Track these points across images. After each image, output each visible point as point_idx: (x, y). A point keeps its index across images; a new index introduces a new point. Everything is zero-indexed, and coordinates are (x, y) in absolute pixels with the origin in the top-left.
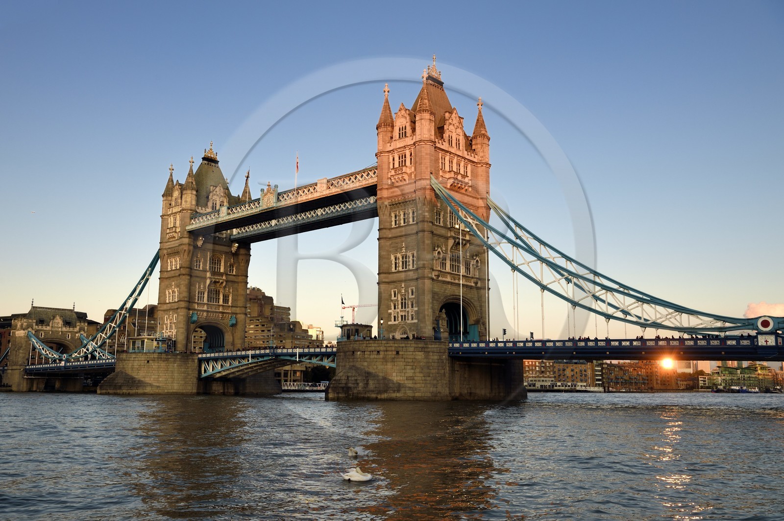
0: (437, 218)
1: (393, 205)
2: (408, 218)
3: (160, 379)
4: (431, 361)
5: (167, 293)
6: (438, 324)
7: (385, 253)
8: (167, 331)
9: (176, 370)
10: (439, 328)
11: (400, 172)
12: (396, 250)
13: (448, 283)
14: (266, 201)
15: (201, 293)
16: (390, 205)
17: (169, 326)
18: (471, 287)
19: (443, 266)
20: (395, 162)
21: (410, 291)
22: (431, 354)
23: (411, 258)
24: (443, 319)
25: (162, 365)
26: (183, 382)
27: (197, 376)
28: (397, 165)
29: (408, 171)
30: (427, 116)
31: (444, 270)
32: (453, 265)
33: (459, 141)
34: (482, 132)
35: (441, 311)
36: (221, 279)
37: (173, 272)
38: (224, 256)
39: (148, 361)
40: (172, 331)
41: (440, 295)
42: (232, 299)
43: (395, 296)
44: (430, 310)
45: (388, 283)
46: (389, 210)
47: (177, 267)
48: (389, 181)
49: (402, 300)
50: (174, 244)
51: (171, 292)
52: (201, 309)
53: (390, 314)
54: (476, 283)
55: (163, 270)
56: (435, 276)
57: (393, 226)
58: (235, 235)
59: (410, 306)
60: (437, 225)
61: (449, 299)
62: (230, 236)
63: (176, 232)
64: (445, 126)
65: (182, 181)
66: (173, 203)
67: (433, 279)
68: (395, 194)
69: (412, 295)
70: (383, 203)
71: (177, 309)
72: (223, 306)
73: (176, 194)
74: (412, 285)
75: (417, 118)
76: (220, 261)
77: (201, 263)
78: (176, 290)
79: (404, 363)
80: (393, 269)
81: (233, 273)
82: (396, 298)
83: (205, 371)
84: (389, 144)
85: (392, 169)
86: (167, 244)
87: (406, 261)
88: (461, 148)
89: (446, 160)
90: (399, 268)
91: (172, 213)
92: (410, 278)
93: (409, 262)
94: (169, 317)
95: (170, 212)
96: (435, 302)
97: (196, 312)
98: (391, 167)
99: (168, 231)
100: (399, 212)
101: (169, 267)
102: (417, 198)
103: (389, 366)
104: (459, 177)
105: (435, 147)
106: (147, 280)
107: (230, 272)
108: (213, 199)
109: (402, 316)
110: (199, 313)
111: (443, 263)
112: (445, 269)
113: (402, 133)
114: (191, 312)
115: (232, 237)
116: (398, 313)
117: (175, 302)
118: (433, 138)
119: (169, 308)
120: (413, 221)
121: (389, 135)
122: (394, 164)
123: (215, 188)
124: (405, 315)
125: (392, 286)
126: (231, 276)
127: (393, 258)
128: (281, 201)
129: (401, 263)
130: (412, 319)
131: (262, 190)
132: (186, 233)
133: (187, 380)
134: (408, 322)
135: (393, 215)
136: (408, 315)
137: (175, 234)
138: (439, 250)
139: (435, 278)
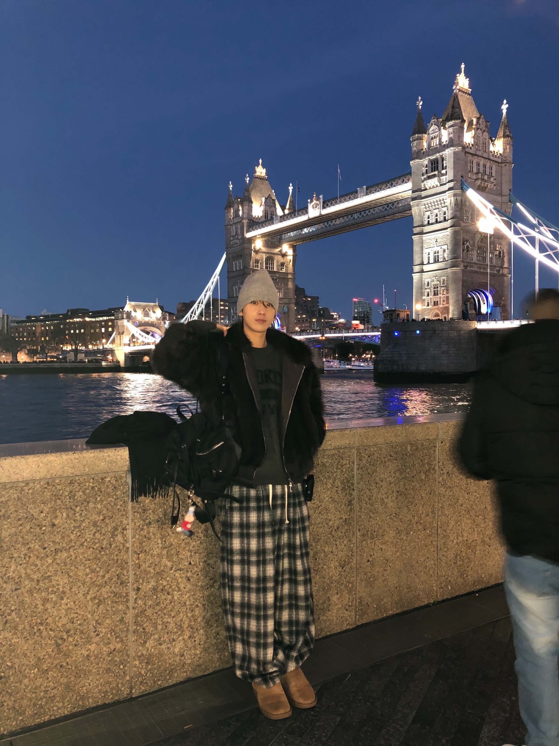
0: (466, 216)
2: (440, 217)
5: (234, 288)
6: (467, 307)
7: (419, 249)
10: (467, 311)
12: (429, 245)
13: (476, 272)
18: (494, 275)
19: (470, 258)
20: (428, 168)
21: (442, 280)
22: (462, 332)
23: (443, 252)
24: (471, 303)
28: (429, 171)
30: (457, 123)
31: (471, 261)
32: (479, 256)
33: (485, 145)
34: (507, 134)
37: (237, 271)
38: (276, 257)
41: (468, 283)
42: (284, 292)
43: (428, 285)
44: (461, 296)
45: (422, 274)
46: (422, 212)
47: (240, 267)
48: (423, 185)
49: (435, 288)
50: (237, 248)
53: (424, 300)
54: (499, 271)
55: (230, 270)
56: (464, 266)
57: (427, 225)
59: (442, 293)
60: (466, 223)
61: (476, 286)
63: (238, 239)
66: (234, 215)
67: (462, 269)
69: (444, 283)
70: (417, 205)
73: (236, 207)
74: (443, 275)
76: (273, 262)
77: (259, 264)
79: (440, 340)
80: (426, 262)
81: (283, 271)
82: (429, 287)
84: (422, 152)
85: (425, 175)
86: (232, 249)
87: (438, 255)
88: (487, 150)
89: (473, 163)
90: (432, 261)
91: (234, 224)
93: (441, 256)
95: (232, 223)
96: (464, 288)
99: (232, 238)
100: (432, 213)
101: (234, 268)
102: (449, 199)
104: (486, 177)
105: (466, 153)
107: (281, 271)
108: (266, 209)
109: (435, 302)
111: (471, 255)
112: (473, 260)
113: (434, 141)
116: (431, 299)
120: (445, 220)
121: (423, 143)
122: (427, 170)
123: (266, 199)
124: (437, 302)
125: (425, 277)
126: (282, 274)
127: (426, 252)
128: (326, 208)
129: (433, 257)
130: (444, 304)
132: (246, 239)
134: (441, 306)
135: (426, 216)
136: (440, 300)
137: (237, 241)
138: (468, 243)
139: (464, 268)
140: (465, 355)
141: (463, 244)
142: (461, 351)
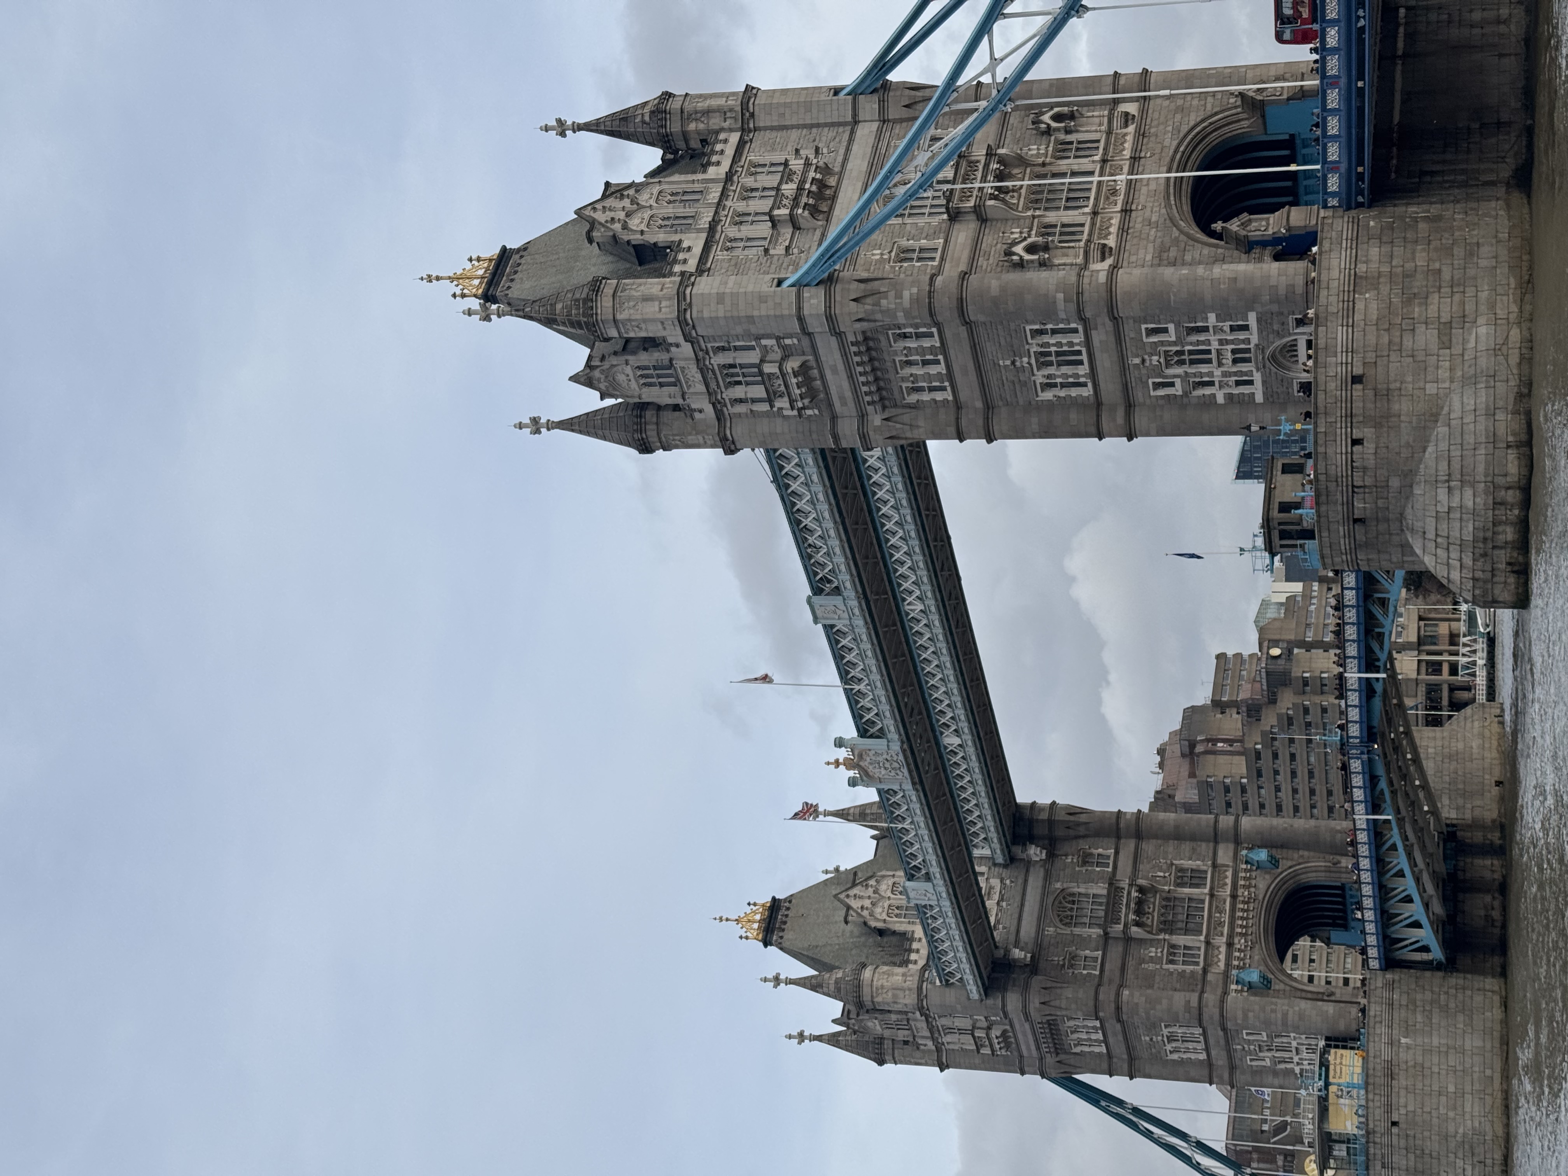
0: (920, 259)
1: (882, 399)
2: (922, 351)
3: (1451, 1089)
4: (1385, 269)
5: (1175, 1056)
6: (1263, 244)
7: (1035, 420)
8: (1296, 1059)
9: (1419, 1040)
10: (1275, 241)
11: (781, 382)
12: (1024, 384)
13: (1126, 211)
14: (883, 772)
15: (1174, 954)
16: (884, 408)
17: (1278, 1054)
18: (1141, 135)
19: (1073, 233)
20: (749, 396)
21: (1154, 339)
22: (1362, 268)
23: (1046, 339)
24: (1243, 225)
25: (1403, 1083)
26: (1460, 1017)
27: (1440, 974)
28: (758, 391)
29: (777, 355)
30: (605, 304)
31: (1086, 229)
32: (1068, 199)
33: (677, 194)
34: (647, 118)
35: (1218, 236)
36: (1129, 893)
37: (1111, 1040)
38: (1058, 885)
39: (1394, 1124)
40: (1294, 1044)
41: (1167, 239)
42: (1190, 859)
43: (1172, 384)
44: (1217, 270)
45: (1130, 407)
46: (900, 411)
47: (1094, 1028)
48: (809, 412)
49: (1181, 363)
50: (1025, 1034)
51: (1174, 1044)
52: (1222, 957)
53: (1230, 397)
54: (1127, 118)
55: (1105, 1066)
56: (1103, 259)
57: (948, 395)
58: (993, 851)
59: (1202, 337)
60: (942, 259)
61: (1180, 211)
62: (995, 865)
63: (989, 1028)
64: (633, 243)
65: (836, 1007)
66: (902, 1035)
67: (1114, 267)
68: (848, 394)
69: (1165, 331)
70: (877, 429)
71: (1224, 1029)
72: (1212, 889)
73: (875, 1026)
74: (1132, 335)
75: (613, 333)
76: (1073, 895)
77: (1082, 953)
78: (1165, 1032)
79: (1394, 357)
80: (1085, 394)
81: (1108, 857)
82: (1178, 381)
83: (1425, 949)
84: (697, 415)
85: (772, 406)
86: (1025, 1053)
87: (1058, 354)
88: (697, 187)
89: (738, 236)
90: (1081, 373)
91: (933, 1038)
92: (1112, 339)
93: (1060, 344)
94: (1250, 1053)
95: (930, 1043)
96: (1188, 258)
97: (1234, 972)
98: (765, 407)
100: (903, 379)
101: (1097, 1050)
102: (858, 325)
103: (1402, 406)
104: (789, 189)
105: (701, 270)
106: (1136, 1111)
107: (1107, 865)
108: (884, 916)
109: (1235, 361)
110: (1236, 963)
111: (1061, 234)
112: (1083, 225)
113: (659, 376)
114: (1233, 987)
115: (1000, 859)
116: (1225, 374)
117: (1205, 1034)
118: (671, 283)
119: (1224, 1054)
120: (931, 335)
121: (667, 416)
122: (754, 401)
123: (851, 912)
124: (1233, 352)
125: (1139, 396)
126: (1120, 864)
127: (1048, 395)
128: (881, 729)
129: (1065, 369)
130: (1245, 328)
131: (853, 783)
132: (990, 1002)
133: (1452, 1005)
134: (1254, 339)
135: (913, 398)
136: (1232, 342)
137: (995, 1032)
138: (1019, 249)
139: (1109, 261)
140: (1459, 251)
141: (1021, 265)
142: (1444, 268)
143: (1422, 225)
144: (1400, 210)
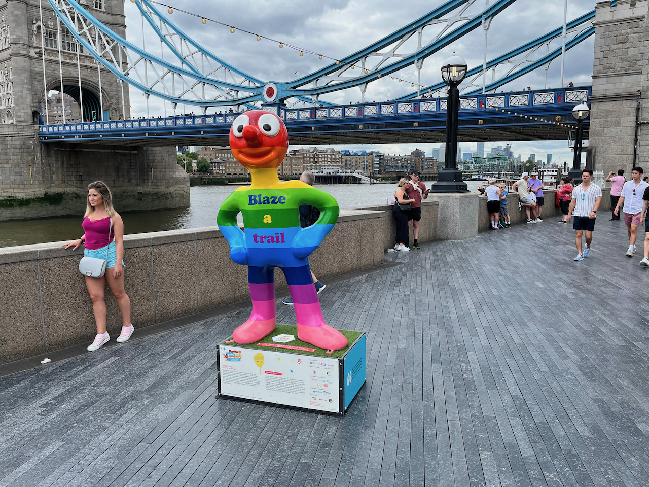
19: (51, 44)
21: (11, 71)
31: (52, 48)
32: (68, 43)
49: (7, 81)
56: (36, 53)
59: (12, 88)
67: (31, 58)
74: (11, 64)
82: (3, 80)
109: (8, 99)
111: (51, 40)
134: (12, 105)
138: (39, 23)
139: (36, 56)
140: (17, 169)
141: (32, 23)
142: (9, 165)
143: (30, 158)
144: (38, 150)
